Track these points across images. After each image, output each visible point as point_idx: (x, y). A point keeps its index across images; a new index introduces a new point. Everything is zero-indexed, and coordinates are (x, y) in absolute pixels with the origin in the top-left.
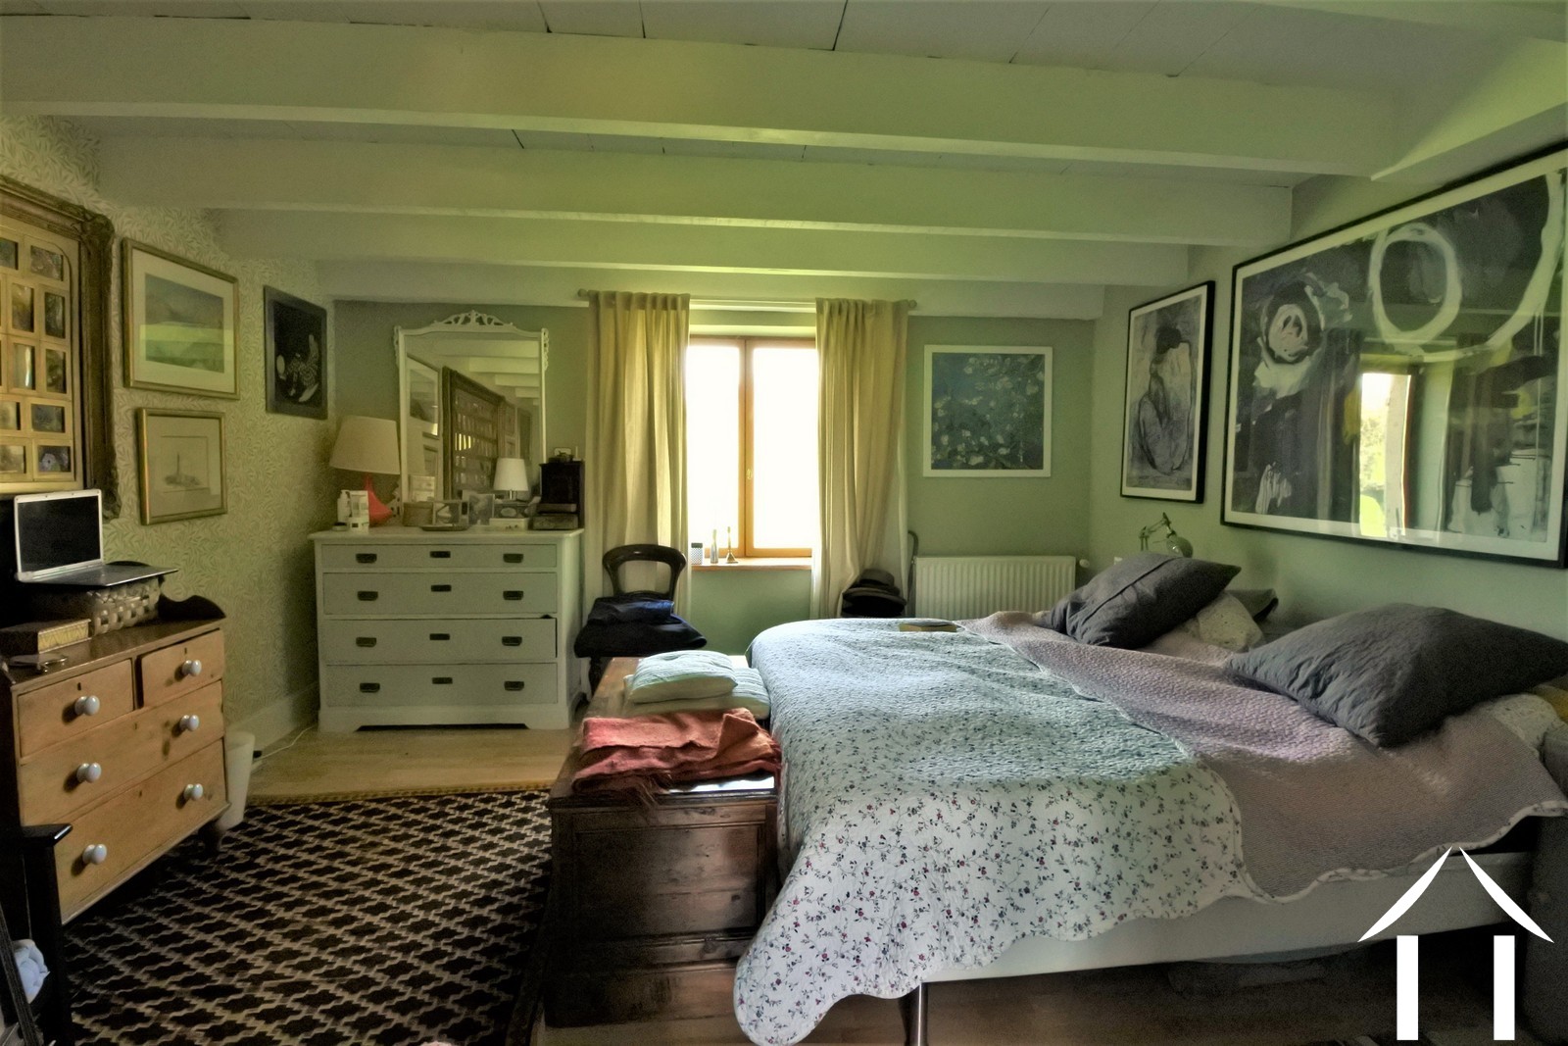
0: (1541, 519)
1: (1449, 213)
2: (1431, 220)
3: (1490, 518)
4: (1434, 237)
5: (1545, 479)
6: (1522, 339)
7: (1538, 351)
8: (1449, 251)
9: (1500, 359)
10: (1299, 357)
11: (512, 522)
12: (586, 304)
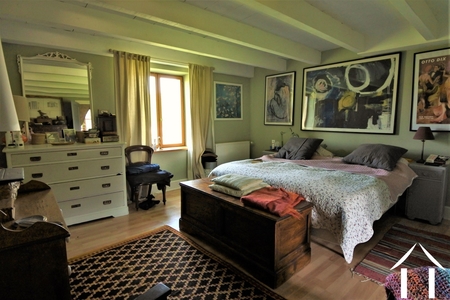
0: (389, 125)
1: (367, 63)
2: (362, 64)
3: (377, 126)
4: (363, 68)
5: (390, 118)
6: (385, 90)
7: (389, 93)
8: (367, 72)
9: (379, 94)
10: (325, 91)
11: (96, 140)
12: (112, 55)
